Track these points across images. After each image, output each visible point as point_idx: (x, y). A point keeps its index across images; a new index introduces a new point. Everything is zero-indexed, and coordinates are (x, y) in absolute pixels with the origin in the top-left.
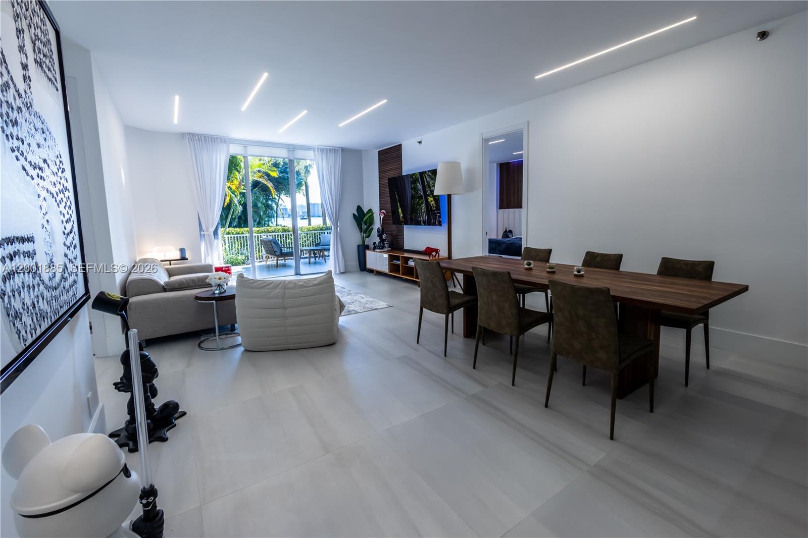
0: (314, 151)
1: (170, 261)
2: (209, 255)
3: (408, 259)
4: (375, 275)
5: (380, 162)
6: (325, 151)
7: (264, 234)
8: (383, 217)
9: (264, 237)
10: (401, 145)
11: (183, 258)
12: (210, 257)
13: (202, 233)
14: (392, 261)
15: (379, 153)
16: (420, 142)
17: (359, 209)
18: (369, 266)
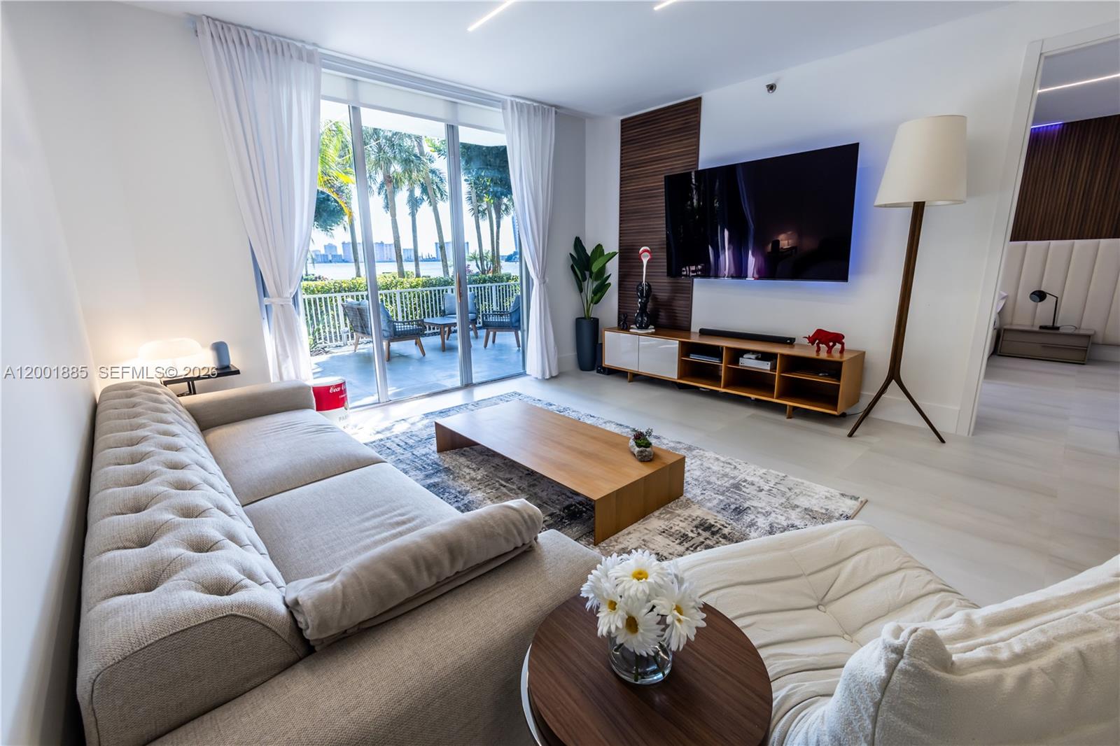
0: (504, 108)
1: (190, 381)
2: (288, 357)
3: (741, 353)
4: (630, 381)
5: (624, 143)
6: (525, 110)
7: (347, 294)
8: (648, 262)
9: (350, 300)
10: (699, 99)
11: (225, 370)
12: (290, 360)
13: (266, 301)
14: (688, 356)
15: (622, 125)
16: (771, 88)
17: (578, 243)
18: (608, 361)
